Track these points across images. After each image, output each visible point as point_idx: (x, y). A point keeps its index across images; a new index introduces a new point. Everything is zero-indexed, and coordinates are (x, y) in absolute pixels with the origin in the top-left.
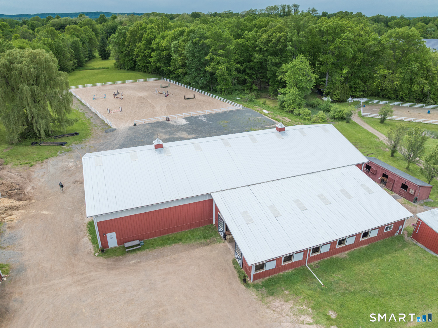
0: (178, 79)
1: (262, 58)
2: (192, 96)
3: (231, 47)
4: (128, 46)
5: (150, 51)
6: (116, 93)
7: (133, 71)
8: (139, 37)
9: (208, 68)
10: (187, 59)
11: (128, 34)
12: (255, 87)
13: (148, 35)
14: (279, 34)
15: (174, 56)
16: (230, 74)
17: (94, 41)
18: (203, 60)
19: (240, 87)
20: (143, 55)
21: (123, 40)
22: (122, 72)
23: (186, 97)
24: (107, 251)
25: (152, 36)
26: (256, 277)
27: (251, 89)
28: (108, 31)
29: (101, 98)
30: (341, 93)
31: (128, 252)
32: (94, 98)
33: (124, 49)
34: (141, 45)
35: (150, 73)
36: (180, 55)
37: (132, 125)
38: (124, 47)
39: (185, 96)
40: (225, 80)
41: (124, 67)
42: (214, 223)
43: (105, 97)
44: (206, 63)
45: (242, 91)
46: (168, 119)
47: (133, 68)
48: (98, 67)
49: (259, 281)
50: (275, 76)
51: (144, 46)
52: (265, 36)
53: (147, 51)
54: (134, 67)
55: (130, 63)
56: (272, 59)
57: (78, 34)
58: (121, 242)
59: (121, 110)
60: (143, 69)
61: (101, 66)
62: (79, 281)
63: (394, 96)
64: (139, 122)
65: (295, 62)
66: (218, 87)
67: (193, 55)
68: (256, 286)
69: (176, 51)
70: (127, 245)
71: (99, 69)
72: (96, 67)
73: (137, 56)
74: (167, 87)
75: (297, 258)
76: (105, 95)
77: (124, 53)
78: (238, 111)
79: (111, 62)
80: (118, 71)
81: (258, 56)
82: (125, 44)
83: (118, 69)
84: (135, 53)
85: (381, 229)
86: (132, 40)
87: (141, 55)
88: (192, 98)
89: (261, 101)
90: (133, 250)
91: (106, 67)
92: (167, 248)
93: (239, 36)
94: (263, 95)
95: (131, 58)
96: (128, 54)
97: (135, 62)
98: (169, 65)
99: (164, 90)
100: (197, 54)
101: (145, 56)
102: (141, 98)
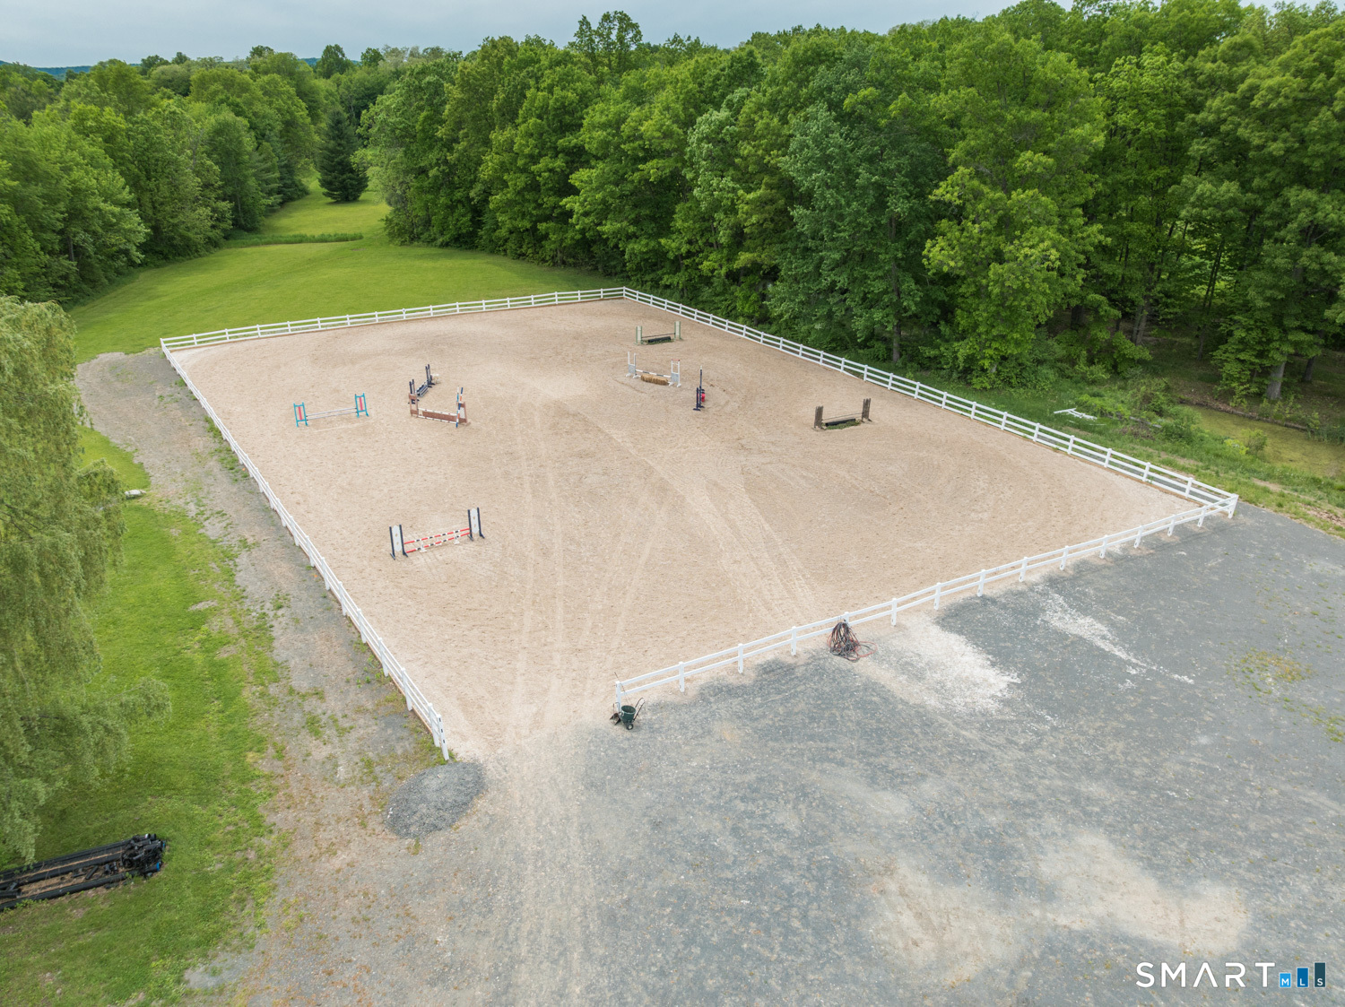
2: (855, 411)
4: (449, 145)
5: (559, 163)
6: (421, 381)
7: (469, 252)
8: (507, 100)
11: (454, 92)
13: (551, 92)
15: (708, 185)
17: (301, 133)
18: (903, 205)
20: (522, 181)
21: (426, 118)
22: (421, 257)
23: (826, 418)
25: (571, 95)
28: (354, 102)
32: (300, 415)
33: (433, 156)
34: (517, 136)
35: (544, 261)
36: (752, 177)
38: (431, 148)
39: (819, 411)
41: (426, 235)
43: (361, 408)
46: (844, 642)
47: (468, 239)
48: (317, 233)
51: (532, 142)
53: (544, 162)
54: (473, 234)
55: (456, 215)
59: (475, 530)
60: (511, 245)
61: (330, 230)
67: (845, 180)
69: (724, 158)
71: (323, 240)
72: (308, 232)
73: (498, 183)
74: (668, 339)
76: (360, 399)
77: (432, 173)
79: (372, 212)
80: (404, 250)
82: (439, 134)
83: (403, 243)
84: (486, 172)
86: (467, 115)
87: (517, 181)
88: (851, 422)
91: (349, 231)
95: (458, 195)
96: (448, 180)
97: (477, 212)
98: (665, 229)
99: (675, 363)
100: (864, 176)
101: (534, 187)
102: (563, 416)
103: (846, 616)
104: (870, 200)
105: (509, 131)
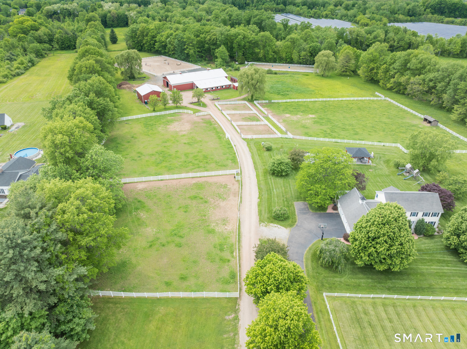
0: (169, 56)
3: (195, 43)
4: (138, 38)
5: (153, 42)
8: (146, 34)
9: (186, 52)
10: (176, 47)
11: (139, 32)
12: (207, 59)
13: (152, 33)
14: (214, 37)
15: (169, 46)
16: (195, 54)
18: (183, 48)
19: (200, 59)
20: (149, 44)
21: (134, 34)
23: (177, 64)
25: (154, 34)
27: (205, 60)
30: (242, 60)
33: (136, 39)
34: (148, 38)
35: (152, 53)
36: (172, 45)
37: (162, 74)
40: (193, 56)
42: (194, 87)
44: (185, 49)
45: (201, 61)
47: (140, 50)
50: (214, 54)
51: (150, 39)
52: (208, 37)
55: (139, 47)
56: (212, 47)
59: (154, 70)
60: (147, 51)
63: (264, 60)
64: (164, 73)
65: (220, 49)
66: (191, 60)
67: (179, 46)
69: (170, 43)
73: (146, 43)
75: (209, 89)
77: (136, 42)
78: (199, 68)
81: (207, 46)
82: (136, 37)
84: (144, 41)
85: (225, 86)
86: (141, 35)
87: (148, 44)
88: (180, 65)
89: (209, 65)
92: (185, 91)
93: (198, 36)
94: (211, 62)
96: (138, 43)
97: (142, 47)
98: (166, 49)
100: (180, 45)
101: (150, 44)
103: (174, 71)
104: (181, 47)
105: (147, 38)
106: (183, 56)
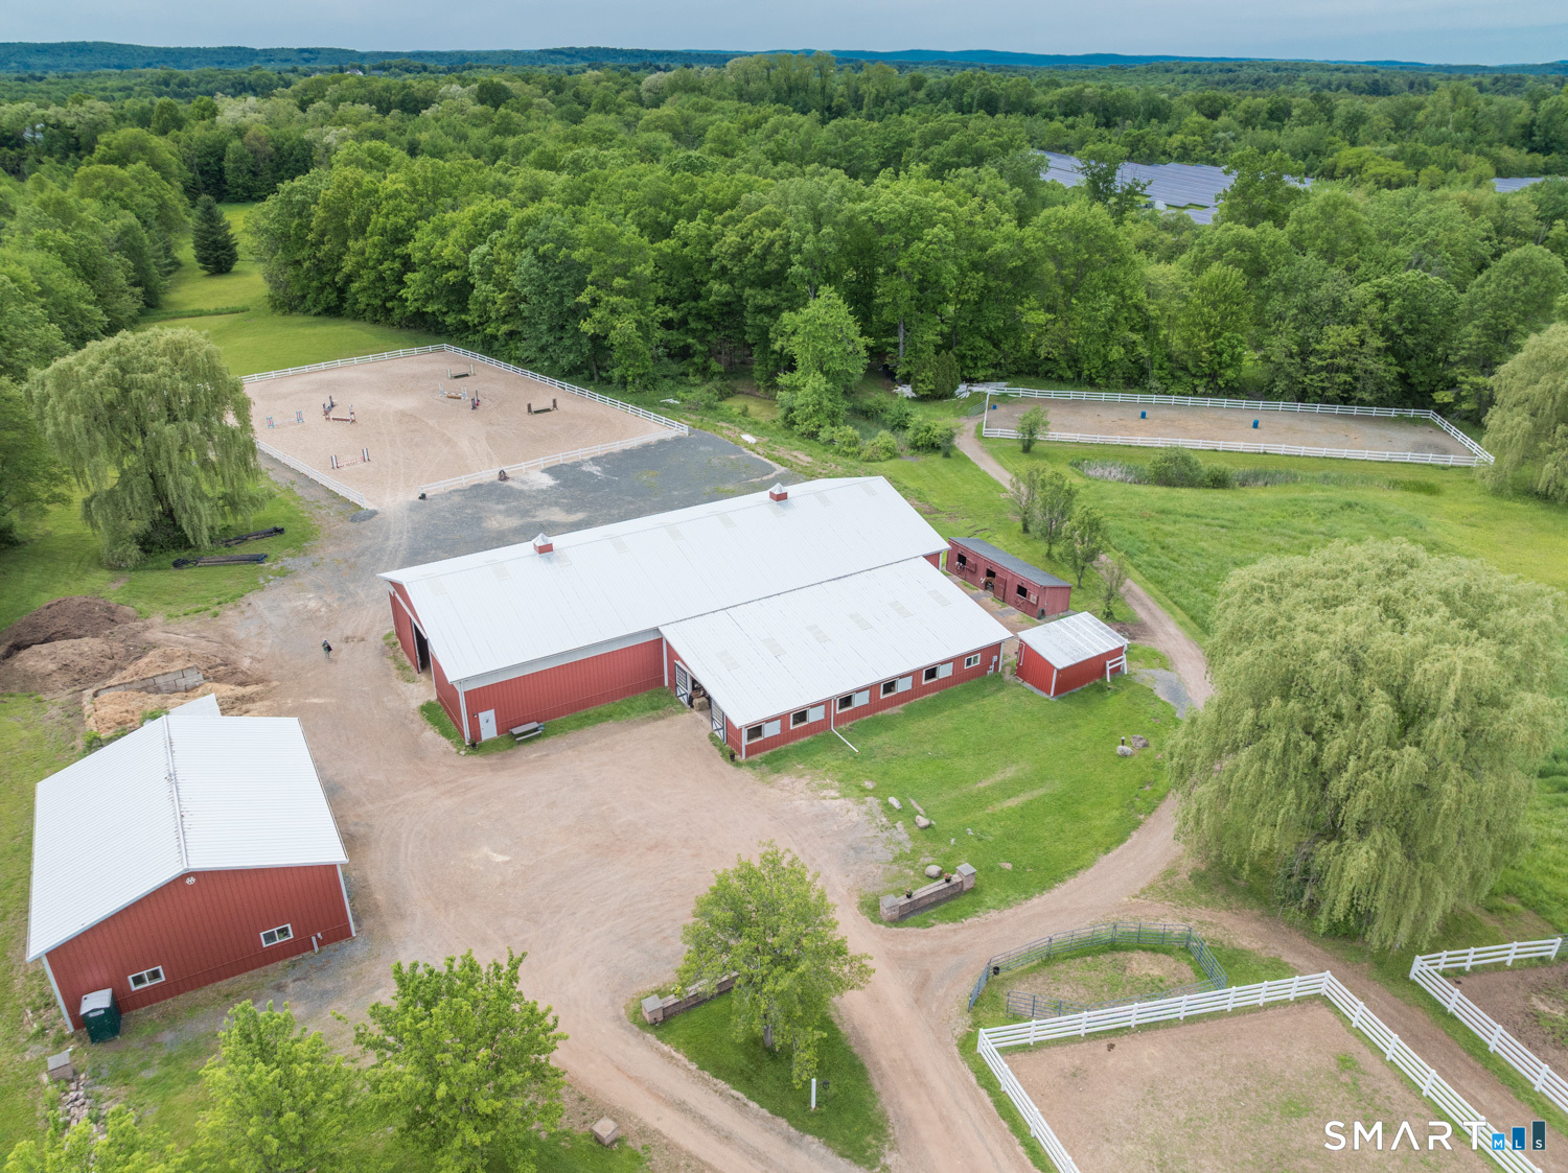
0: (489, 347)
1: (728, 294)
2: (549, 403)
3: (646, 270)
4: (319, 243)
5: (397, 265)
6: (328, 404)
7: (337, 320)
8: (358, 220)
9: (586, 327)
10: (524, 300)
11: (318, 212)
12: (715, 366)
13: (387, 218)
14: (768, 234)
15: (482, 289)
16: (647, 337)
17: (172, 214)
18: (569, 303)
19: (675, 368)
20: (373, 275)
21: (299, 225)
22: (301, 325)
23: (534, 408)
24: (480, 746)
25: (401, 222)
26: (751, 750)
27: (704, 372)
28: (196, 160)
29: (291, 424)
30: (936, 375)
31: (520, 742)
32: (271, 423)
33: (305, 252)
34: (367, 245)
35: (393, 325)
36: (501, 286)
37: (415, 497)
38: (303, 248)
39: (529, 406)
40: (636, 354)
41: (302, 307)
42: (666, 684)
43: (300, 418)
44: (579, 312)
45: (680, 379)
46: (503, 477)
47: (335, 311)
48: (211, 307)
49: (756, 757)
50: (764, 338)
51: (377, 250)
52: (732, 238)
53: (387, 264)
54: (339, 307)
55: (325, 293)
56: (756, 297)
57: (122, 194)
58: (504, 727)
59: (367, 458)
60: (367, 314)
61: (220, 304)
62: (450, 791)
63: (1069, 374)
64: (431, 490)
65: (814, 308)
66: (616, 373)
67: (542, 290)
68: (752, 765)
69: (487, 274)
70: (516, 731)
71: (218, 313)
72: (203, 306)
73: (356, 275)
74: (468, 375)
75: (815, 716)
76: (299, 414)
77: (306, 265)
78: (678, 440)
79: (251, 282)
80: (287, 319)
81: (718, 289)
82: (309, 238)
83: (284, 314)
84: (348, 264)
85: (956, 661)
86: (330, 227)
87: (368, 276)
88: (549, 410)
89: (734, 405)
90: (530, 738)
91: (239, 305)
92: (589, 732)
93: (661, 231)
94: (740, 385)
95: (326, 279)
96: (319, 268)
97: (341, 291)
98: (465, 310)
99: (464, 388)
100: (551, 288)
101: (381, 278)
102: (404, 416)
103: (504, 468)
104: (556, 299)
105: (361, 243)
106: (569, 350)
